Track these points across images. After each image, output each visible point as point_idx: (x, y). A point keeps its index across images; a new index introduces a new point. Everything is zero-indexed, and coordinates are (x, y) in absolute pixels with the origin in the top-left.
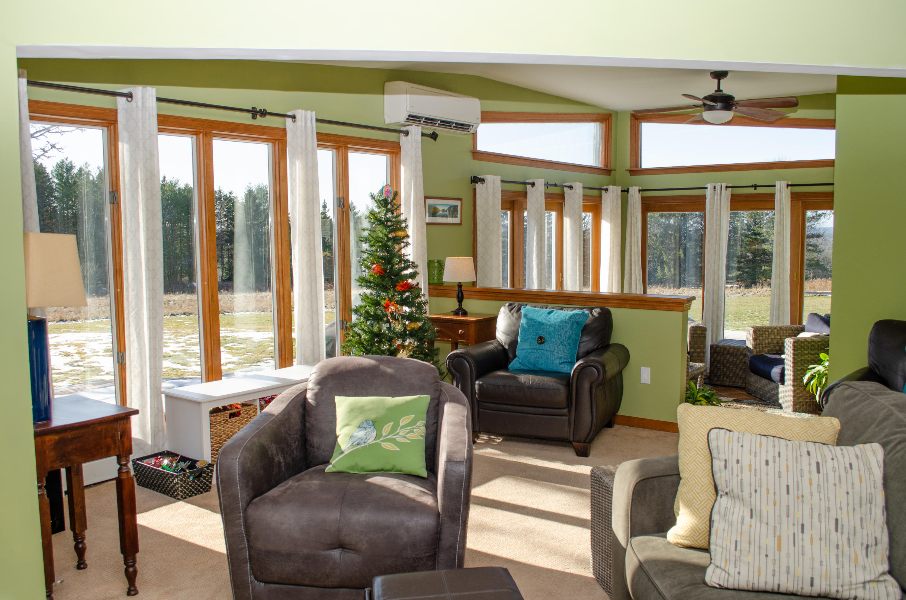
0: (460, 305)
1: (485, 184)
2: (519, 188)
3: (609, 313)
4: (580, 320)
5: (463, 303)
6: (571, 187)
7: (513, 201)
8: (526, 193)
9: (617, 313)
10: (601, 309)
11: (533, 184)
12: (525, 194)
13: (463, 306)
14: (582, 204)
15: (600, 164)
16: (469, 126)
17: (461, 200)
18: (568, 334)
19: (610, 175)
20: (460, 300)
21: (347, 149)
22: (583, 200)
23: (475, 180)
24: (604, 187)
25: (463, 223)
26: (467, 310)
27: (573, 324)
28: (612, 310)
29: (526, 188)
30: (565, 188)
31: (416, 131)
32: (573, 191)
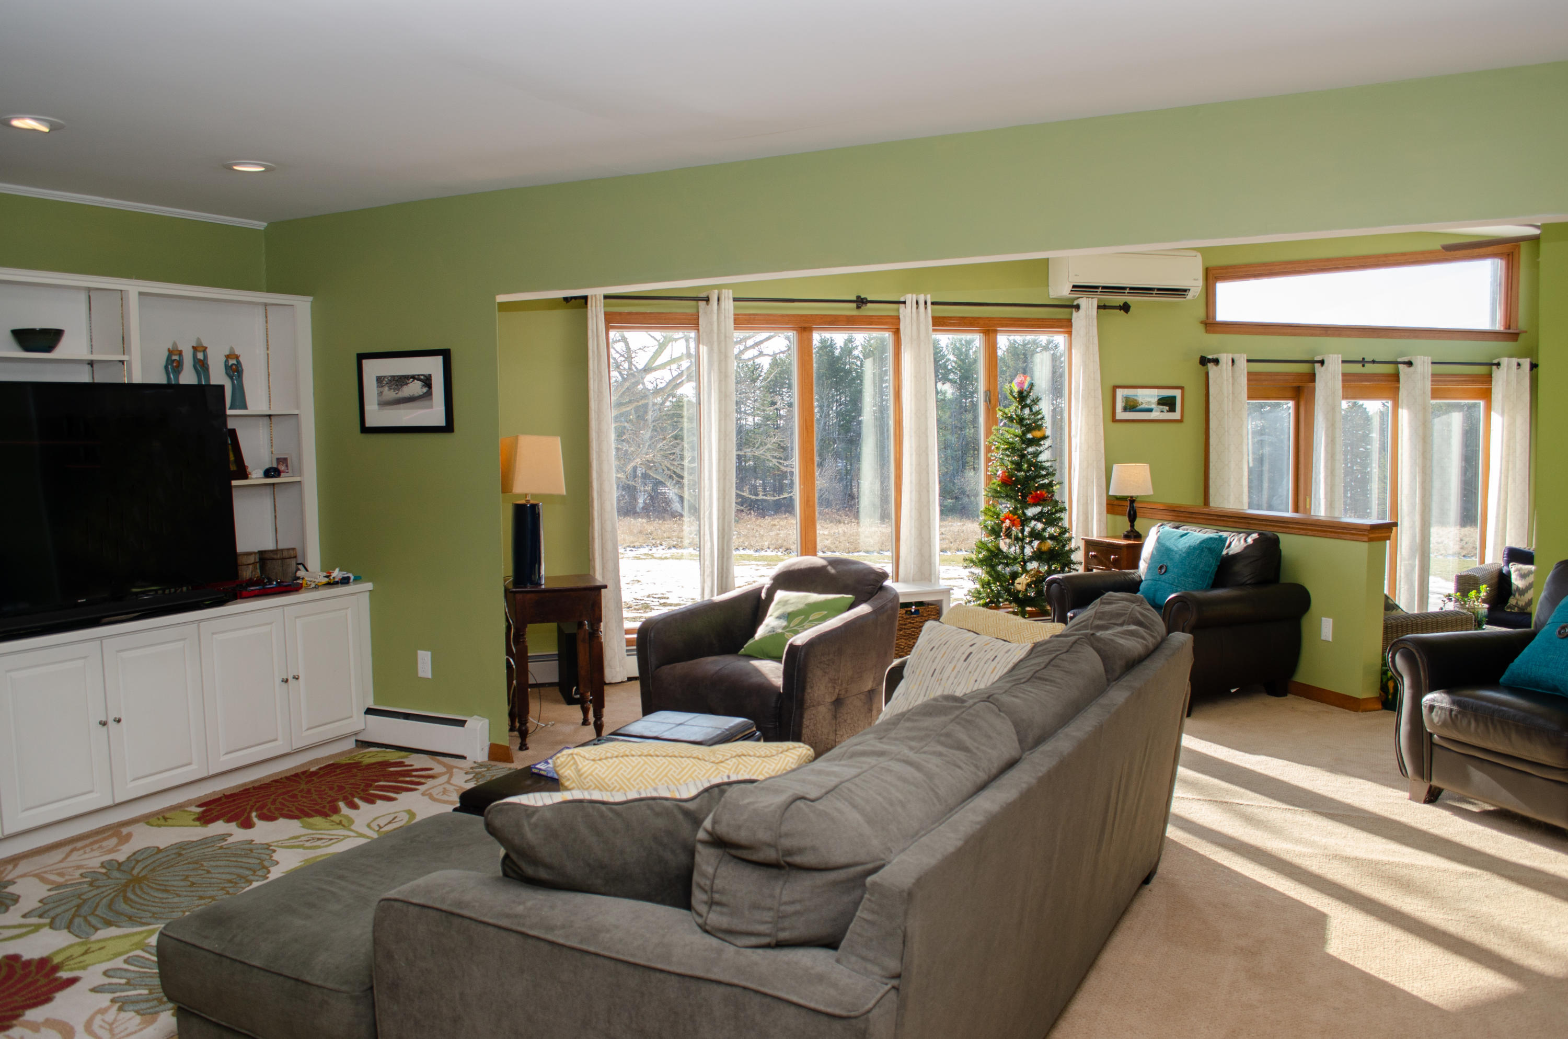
0: (1132, 526)
1: (1219, 366)
2: (1303, 368)
3: (1276, 541)
4: (1213, 546)
5: (1136, 523)
6: (1410, 364)
7: (1299, 387)
8: (1314, 375)
9: (1289, 543)
10: (1259, 534)
11: (1322, 362)
12: (1312, 377)
13: (1135, 528)
14: (1430, 387)
15: (1499, 326)
16: (1185, 290)
17: (1182, 388)
18: (1194, 562)
19: (1516, 340)
20: (1132, 518)
21: (996, 332)
22: (1432, 381)
23: (1204, 361)
24: (1495, 361)
25: (1185, 419)
26: (1140, 532)
27: (1202, 551)
28: (1281, 536)
29: (1314, 369)
30: (1400, 366)
31: (1089, 305)
32: (1411, 369)
